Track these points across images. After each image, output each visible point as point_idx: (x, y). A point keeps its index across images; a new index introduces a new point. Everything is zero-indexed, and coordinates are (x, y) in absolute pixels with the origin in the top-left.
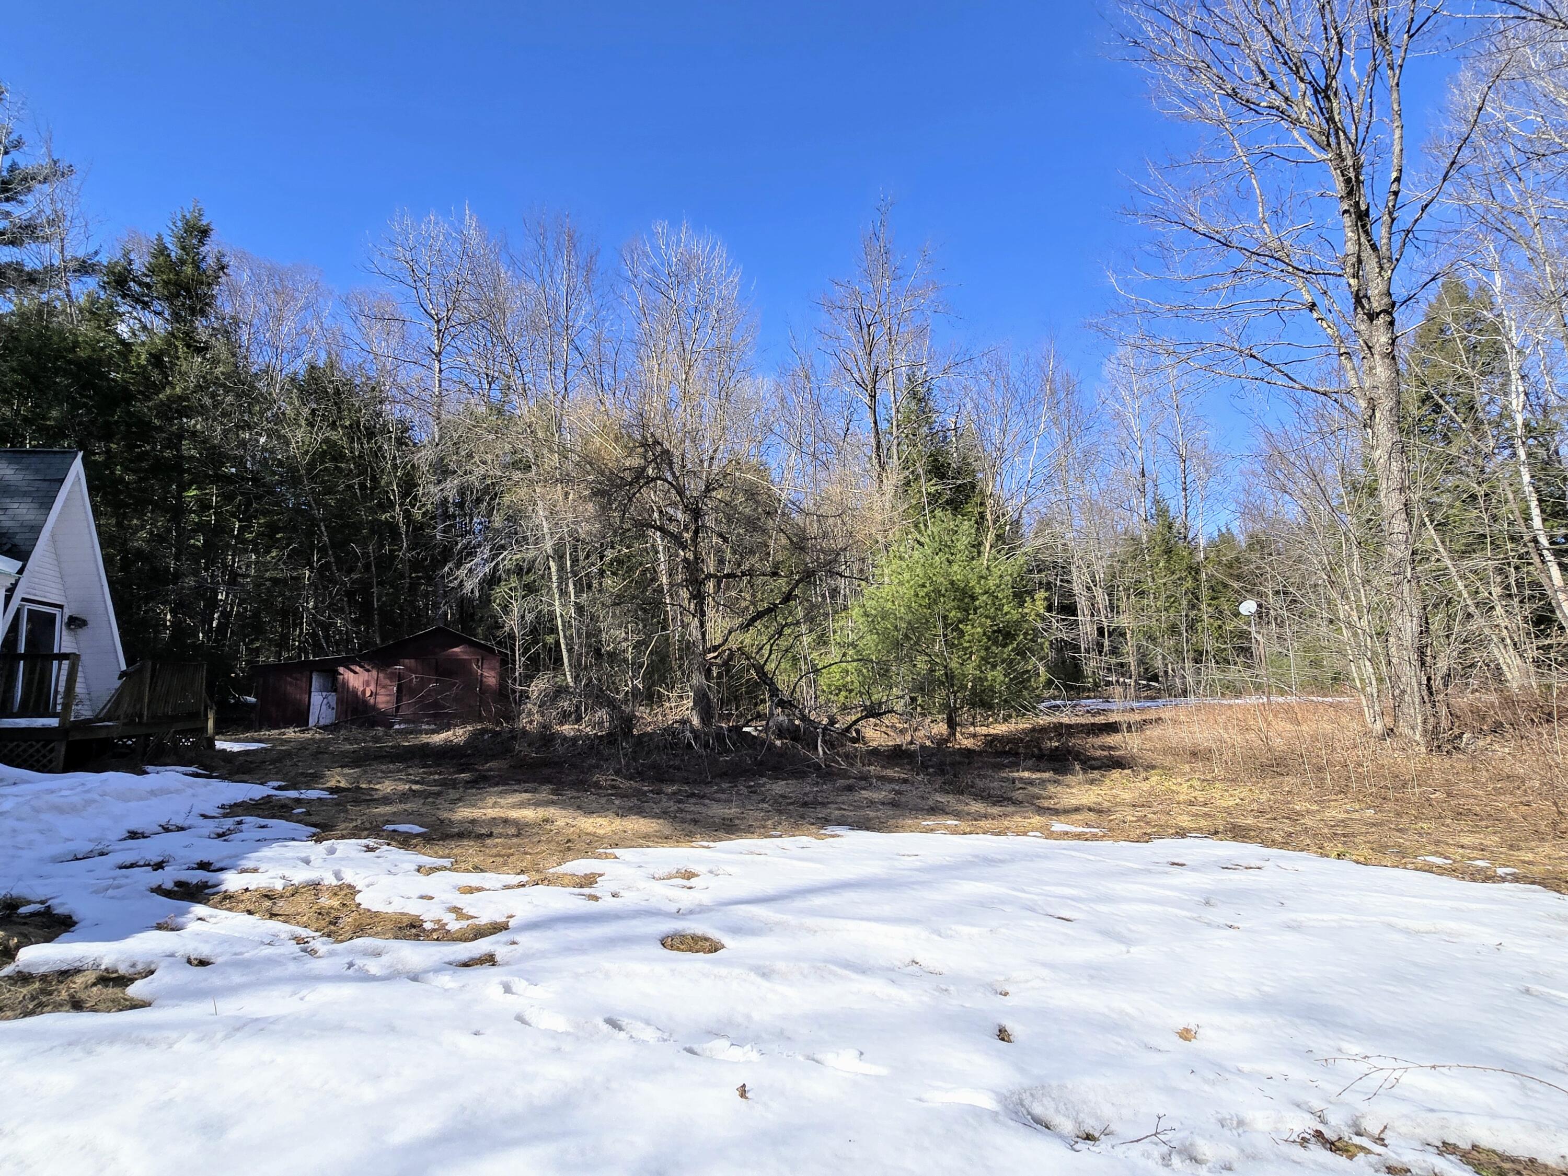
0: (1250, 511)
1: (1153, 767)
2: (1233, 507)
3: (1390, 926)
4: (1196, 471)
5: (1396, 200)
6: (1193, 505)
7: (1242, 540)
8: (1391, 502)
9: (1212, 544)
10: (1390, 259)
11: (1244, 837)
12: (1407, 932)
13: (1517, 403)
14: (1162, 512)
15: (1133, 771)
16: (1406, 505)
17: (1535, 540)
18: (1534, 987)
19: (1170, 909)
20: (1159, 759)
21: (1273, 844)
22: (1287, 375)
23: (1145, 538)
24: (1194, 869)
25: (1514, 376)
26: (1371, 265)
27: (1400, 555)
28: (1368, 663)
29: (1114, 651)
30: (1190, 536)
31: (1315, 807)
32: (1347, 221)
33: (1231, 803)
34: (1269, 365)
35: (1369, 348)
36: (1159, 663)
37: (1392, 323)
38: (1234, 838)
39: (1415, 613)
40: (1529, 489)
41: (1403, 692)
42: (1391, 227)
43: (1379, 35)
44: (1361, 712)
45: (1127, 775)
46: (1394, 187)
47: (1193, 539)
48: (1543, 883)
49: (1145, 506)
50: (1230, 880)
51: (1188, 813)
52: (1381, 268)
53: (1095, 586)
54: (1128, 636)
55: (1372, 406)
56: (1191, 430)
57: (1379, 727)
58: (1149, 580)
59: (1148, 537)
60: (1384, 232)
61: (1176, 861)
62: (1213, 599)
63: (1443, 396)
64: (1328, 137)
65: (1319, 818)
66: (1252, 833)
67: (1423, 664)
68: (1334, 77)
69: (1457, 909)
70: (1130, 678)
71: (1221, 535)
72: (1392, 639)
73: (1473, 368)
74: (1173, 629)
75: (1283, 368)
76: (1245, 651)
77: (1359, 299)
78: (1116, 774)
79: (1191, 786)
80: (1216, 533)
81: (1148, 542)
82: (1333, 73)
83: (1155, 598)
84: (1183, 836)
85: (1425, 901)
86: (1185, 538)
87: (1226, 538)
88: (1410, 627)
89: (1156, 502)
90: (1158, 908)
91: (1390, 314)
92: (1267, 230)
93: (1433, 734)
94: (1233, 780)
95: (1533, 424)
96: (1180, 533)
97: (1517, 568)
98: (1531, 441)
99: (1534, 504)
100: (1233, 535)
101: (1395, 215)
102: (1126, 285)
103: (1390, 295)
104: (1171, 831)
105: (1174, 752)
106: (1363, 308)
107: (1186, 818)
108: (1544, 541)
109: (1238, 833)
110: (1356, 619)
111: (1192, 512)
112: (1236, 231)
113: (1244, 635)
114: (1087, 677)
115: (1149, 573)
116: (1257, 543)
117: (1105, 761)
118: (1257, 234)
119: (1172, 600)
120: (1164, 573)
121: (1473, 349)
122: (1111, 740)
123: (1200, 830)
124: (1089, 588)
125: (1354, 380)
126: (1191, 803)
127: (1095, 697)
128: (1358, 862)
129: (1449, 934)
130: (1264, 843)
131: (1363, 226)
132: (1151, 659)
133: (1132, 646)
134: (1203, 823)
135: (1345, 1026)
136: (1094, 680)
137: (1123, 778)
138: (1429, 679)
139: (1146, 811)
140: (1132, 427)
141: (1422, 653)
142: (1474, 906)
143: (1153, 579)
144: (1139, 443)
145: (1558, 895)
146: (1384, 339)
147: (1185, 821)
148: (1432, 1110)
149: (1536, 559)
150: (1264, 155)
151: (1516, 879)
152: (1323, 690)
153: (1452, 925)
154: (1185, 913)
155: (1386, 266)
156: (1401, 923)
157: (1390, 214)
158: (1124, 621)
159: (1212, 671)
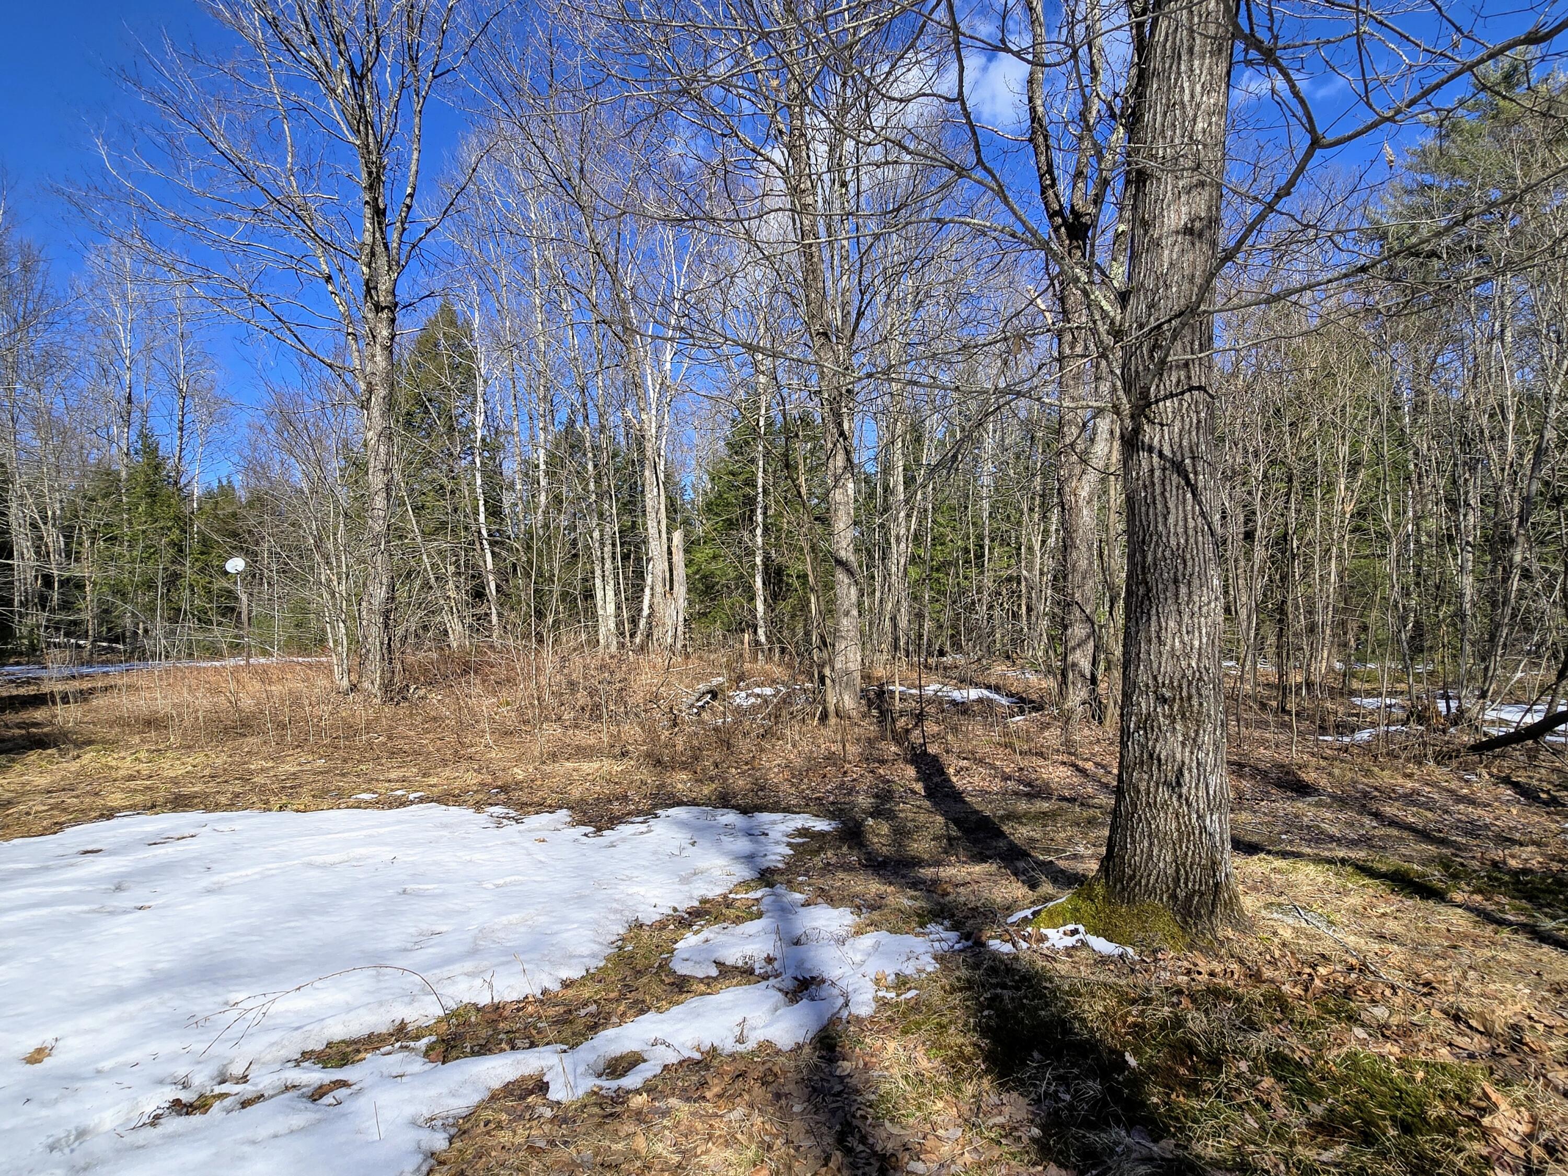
0: (255, 468)
1: (90, 742)
2: (236, 459)
3: (310, 865)
4: (197, 415)
5: (408, 213)
6: (189, 448)
7: (243, 495)
8: (377, 480)
9: (209, 495)
10: (398, 263)
11: (186, 805)
12: (323, 867)
13: (479, 420)
14: (150, 450)
15: (60, 750)
16: (387, 485)
17: (480, 532)
18: (410, 887)
19: (62, 908)
20: (102, 731)
21: (217, 807)
22: (296, 336)
23: (124, 475)
24: (112, 853)
25: (480, 400)
26: (382, 261)
27: (378, 529)
28: (341, 625)
29: (66, 605)
30: (183, 481)
31: (270, 764)
32: (368, 211)
33: (180, 772)
34: (280, 320)
35: (374, 337)
36: (128, 621)
37: (393, 321)
38: (174, 810)
39: (385, 581)
40: (479, 491)
41: (368, 651)
42: (401, 235)
43: (411, 59)
44: (332, 671)
45: (51, 755)
46: (408, 201)
47: (185, 486)
48: (438, 801)
49: (126, 437)
50: (155, 856)
51: (123, 790)
52: (390, 268)
53: (45, 524)
54: (88, 589)
55: (370, 390)
56: (194, 366)
57: (345, 683)
58: (126, 524)
59: (128, 474)
60: (396, 236)
61: (90, 848)
62: (202, 553)
63: (430, 400)
64: (358, 123)
65: (272, 774)
66: (195, 801)
67: (386, 626)
68: (370, 70)
69: (370, 836)
70: (87, 638)
71: (221, 486)
72: (364, 604)
73: (453, 383)
74: (150, 585)
75: (292, 326)
76: (229, 611)
77: (370, 288)
78: (33, 756)
79: (136, 759)
80: (215, 484)
81: (127, 480)
82: (370, 65)
83: (129, 546)
84: (110, 817)
85: (346, 835)
86: (176, 483)
87: (226, 491)
88: (381, 593)
89: (143, 436)
90: (44, 911)
91: (392, 312)
92: (294, 184)
93: (387, 687)
94: (189, 747)
95: (488, 440)
96: (170, 477)
97: (466, 551)
98: (486, 454)
99: (481, 503)
100: (234, 489)
101: (406, 226)
102: (121, 165)
103: (394, 295)
104: (93, 814)
105: (122, 722)
106: (372, 298)
107: (119, 795)
108: (484, 532)
109: (180, 803)
110: (335, 583)
111: (188, 457)
112: (263, 168)
113: (230, 594)
114: (21, 638)
115: (125, 516)
116: (257, 501)
117: (20, 741)
118: (282, 182)
119: (151, 553)
120: (144, 519)
121: (455, 367)
122: (39, 714)
123: (133, 807)
124: (34, 526)
125: (358, 362)
126: (131, 778)
127: (28, 663)
128: (297, 811)
129: (358, 860)
130: (207, 809)
131: (379, 223)
132: (118, 617)
133: (92, 601)
134: (139, 798)
135: (238, 977)
136: (31, 643)
137: (42, 760)
138: (390, 639)
139: (63, 796)
140: (120, 341)
141: (386, 615)
142: (382, 830)
143: (131, 523)
144: (127, 362)
145: (444, 807)
146: (385, 333)
147: (116, 799)
148: (297, 1028)
149: (478, 546)
150: (297, 106)
151: (421, 800)
152: (304, 650)
153: (363, 851)
154: (85, 908)
155: (395, 267)
156: (319, 859)
157: (403, 223)
158: (84, 570)
159: (188, 630)
